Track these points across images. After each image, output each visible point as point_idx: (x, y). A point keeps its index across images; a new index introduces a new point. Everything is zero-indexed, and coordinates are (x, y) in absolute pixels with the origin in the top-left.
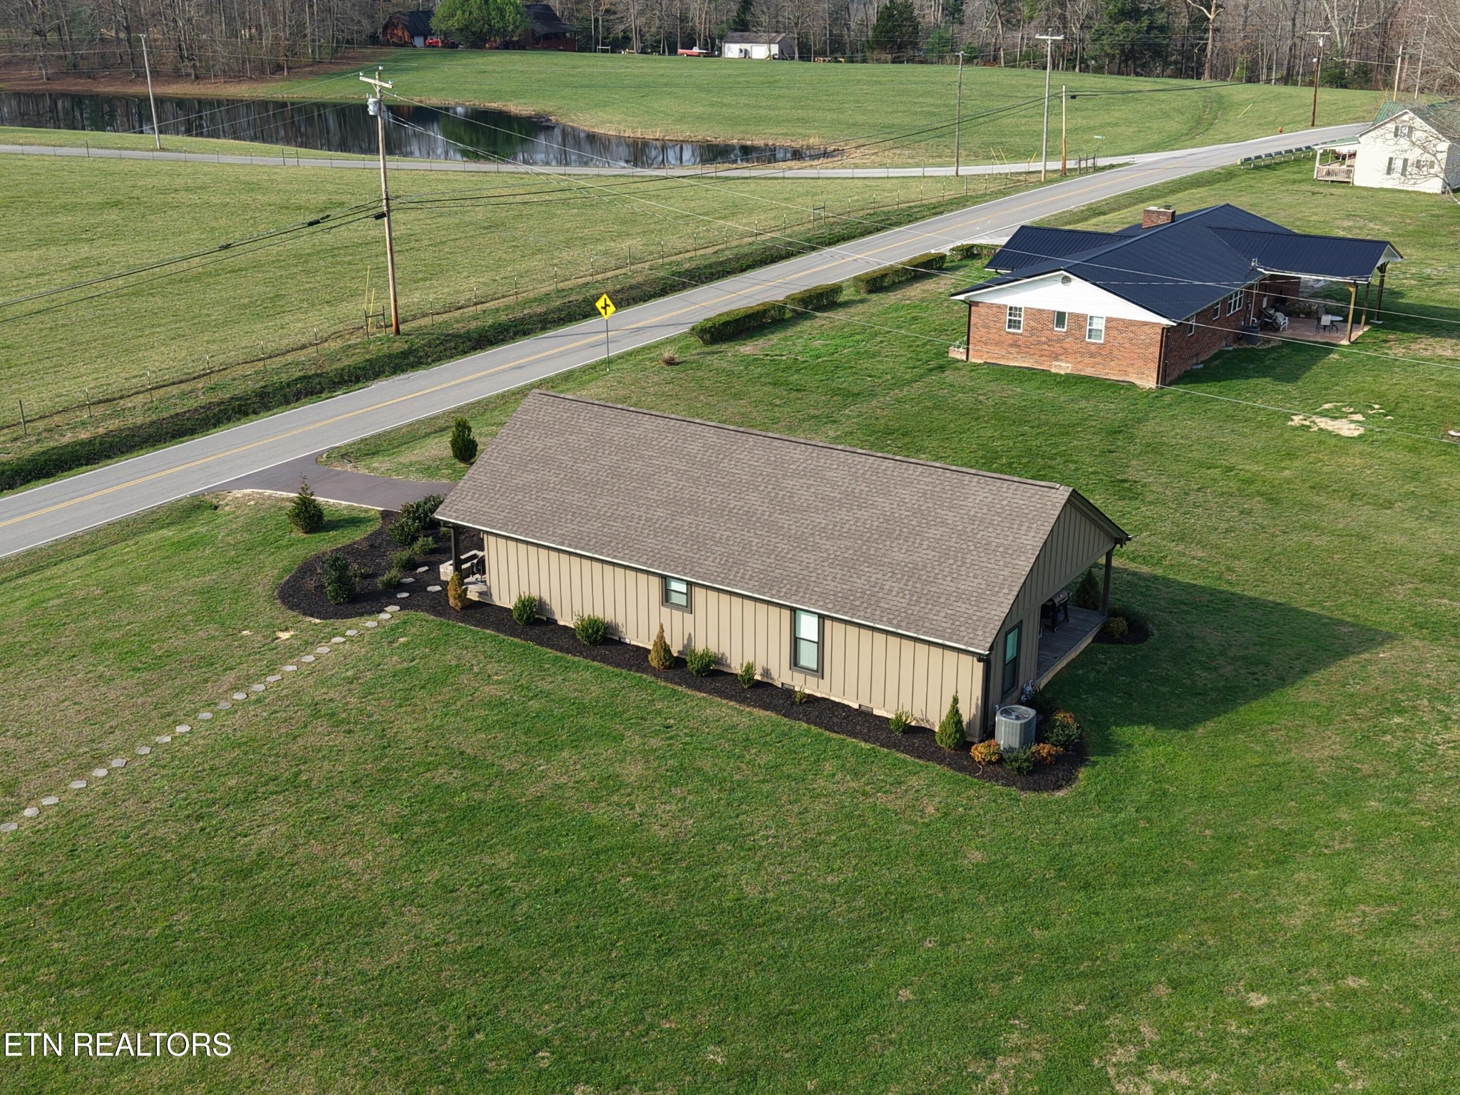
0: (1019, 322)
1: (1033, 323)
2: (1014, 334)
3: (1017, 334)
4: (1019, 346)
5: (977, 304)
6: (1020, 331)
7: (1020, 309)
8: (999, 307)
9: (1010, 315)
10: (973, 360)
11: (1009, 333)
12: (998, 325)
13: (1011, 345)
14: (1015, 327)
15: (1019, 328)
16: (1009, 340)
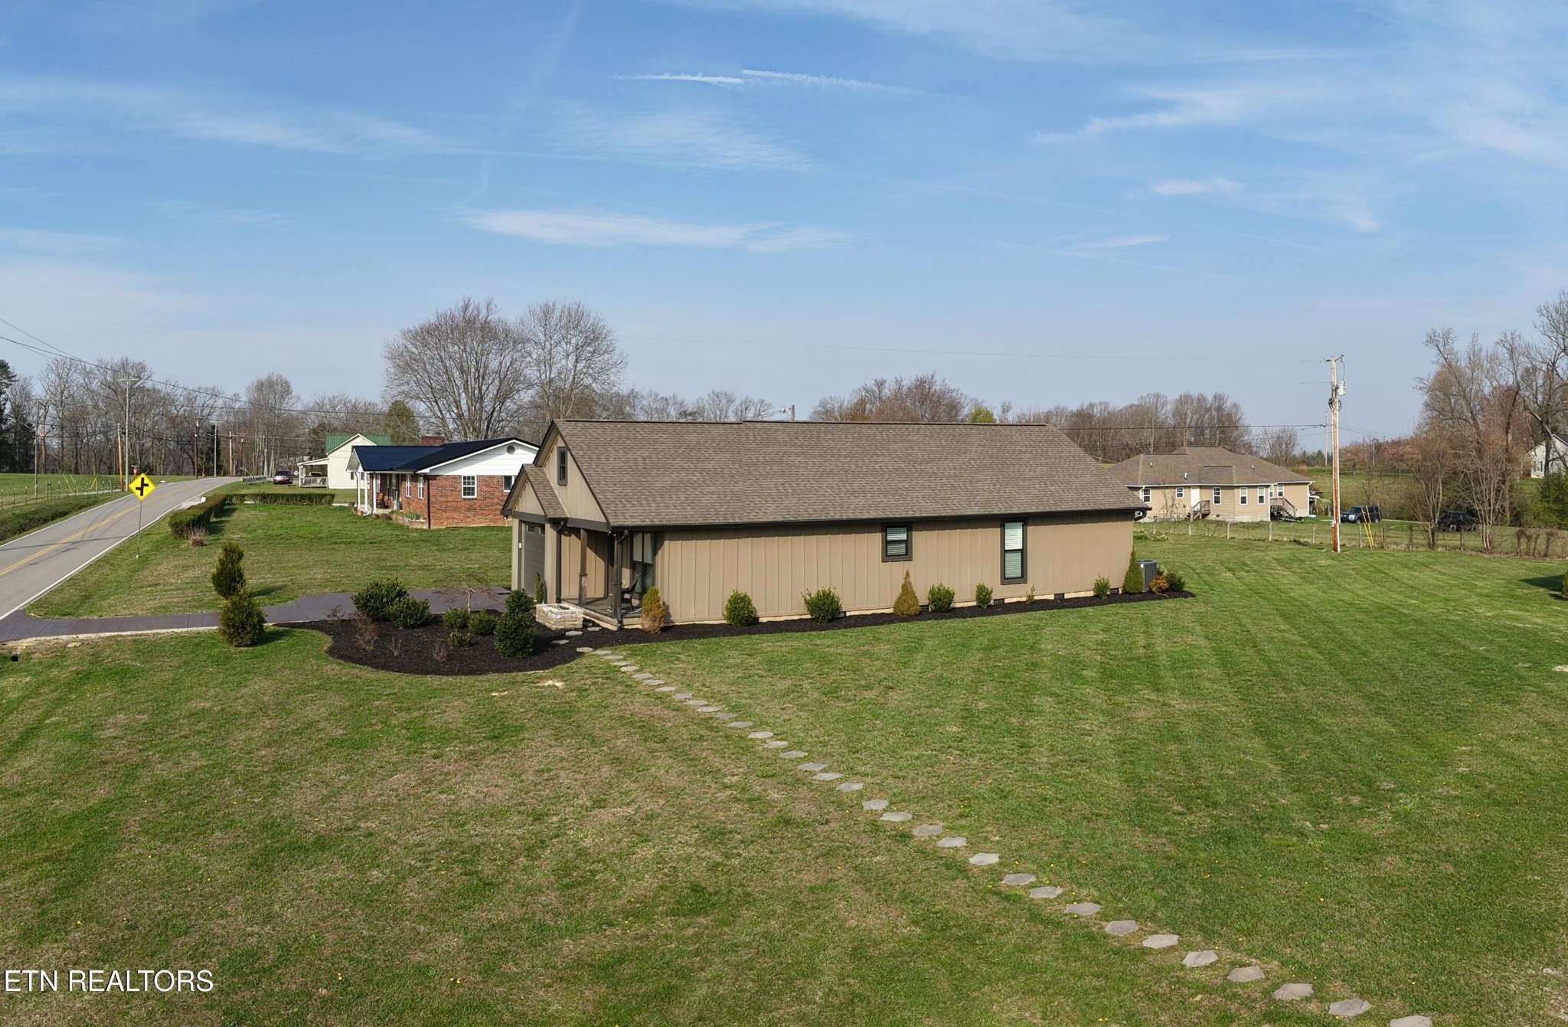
0: (473, 488)
1: (485, 488)
2: (470, 499)
3: (473, 499)
4: (474, 510)
5: (434, 477)
6: (475, 496)
7: (473, 478)
8: (454, 477)
9: (464, 483)
10: (433, 527)
11: (465, 499)
12: (455, 493)
13: (468, 510)
14: (469, 494)
15: (473, 494)
16: (466, 505)
